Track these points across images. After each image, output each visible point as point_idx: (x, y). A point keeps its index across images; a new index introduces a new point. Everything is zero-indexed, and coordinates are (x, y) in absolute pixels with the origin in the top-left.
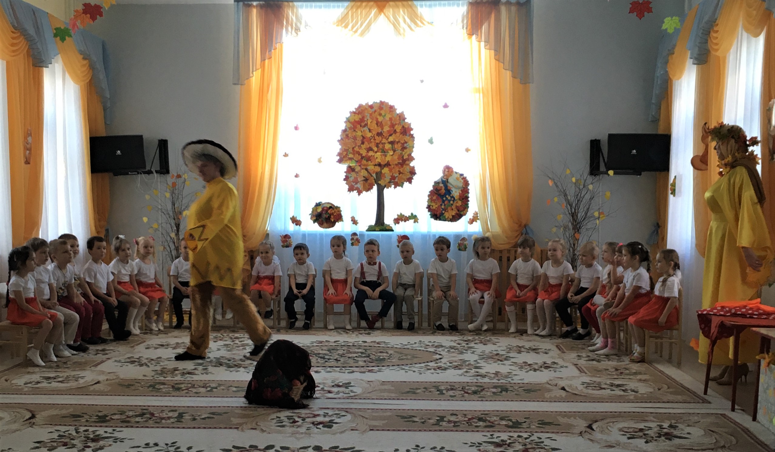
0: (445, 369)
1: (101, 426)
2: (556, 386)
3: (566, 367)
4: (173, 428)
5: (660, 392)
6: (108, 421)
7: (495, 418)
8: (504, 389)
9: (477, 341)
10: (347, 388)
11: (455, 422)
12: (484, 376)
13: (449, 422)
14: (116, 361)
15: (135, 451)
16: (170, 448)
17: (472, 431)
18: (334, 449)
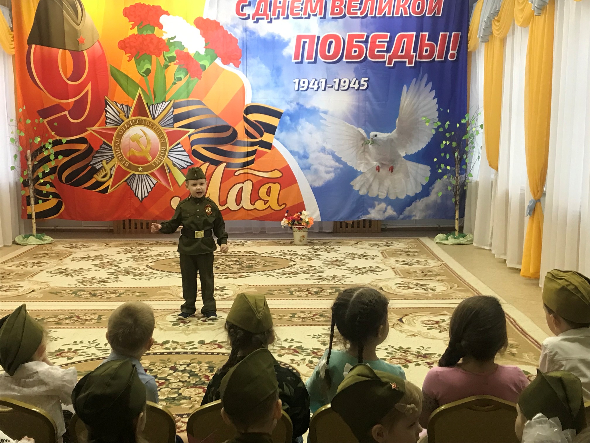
0: (297, 274)
2: (376, 286)
3: (386, 270)
4: (94, 328)
5: (452, 290)
6: (46, 323)
8: (338, 290)
9: (323, 250)
11: (303, 318)
12: (324, 279)
13: (299, 318)
14: (48, 272)
15: (66, 348)
16: (92, 345)
17: (315, 325)
18: (214, 343)
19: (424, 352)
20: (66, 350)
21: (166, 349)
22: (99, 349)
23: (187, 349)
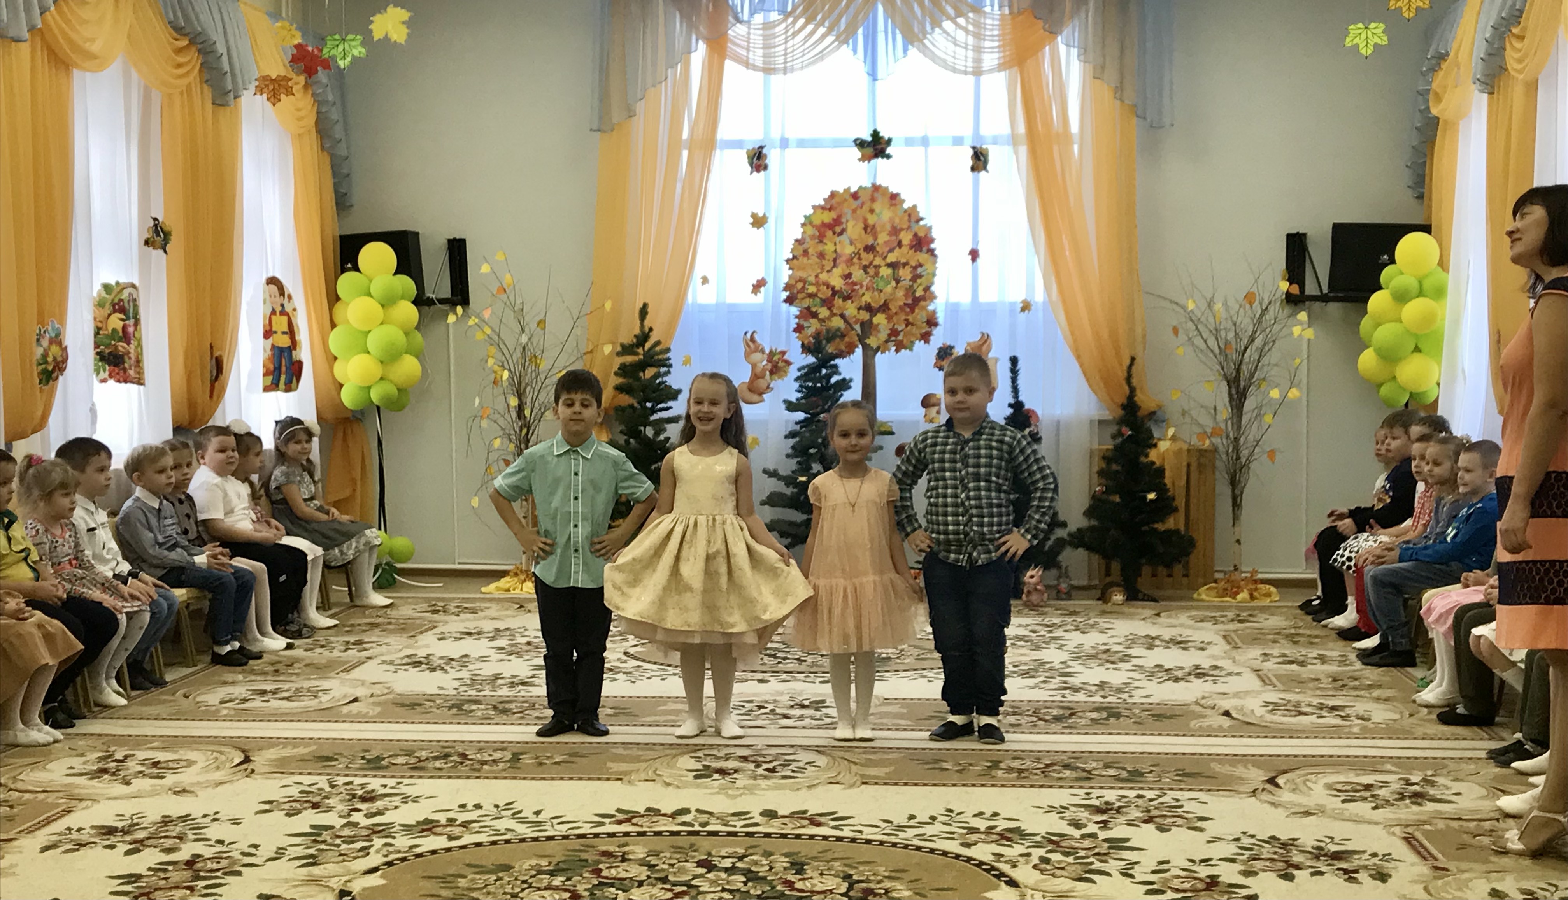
1: (375, 776)
2: (1213, 708)
3: (1238, 674)
4: (505, 778)
5: (1412, 720)
6: (387, 767)
7: (1094, 764)
8: (1113, 713)
9: (1069, 627)
10: (817, 709)
11: (1020, 771)
12: (1076, 690)
13: (1010, 770)
14: (384, 662)
15: (442, 818)
16: (503, 813)
17: (1051, 787)
18: (799, 815)
19: (1333, 848)
20: (443, 821)
21: (684, 824)
22: (523, 820)
23: (735, 826)
